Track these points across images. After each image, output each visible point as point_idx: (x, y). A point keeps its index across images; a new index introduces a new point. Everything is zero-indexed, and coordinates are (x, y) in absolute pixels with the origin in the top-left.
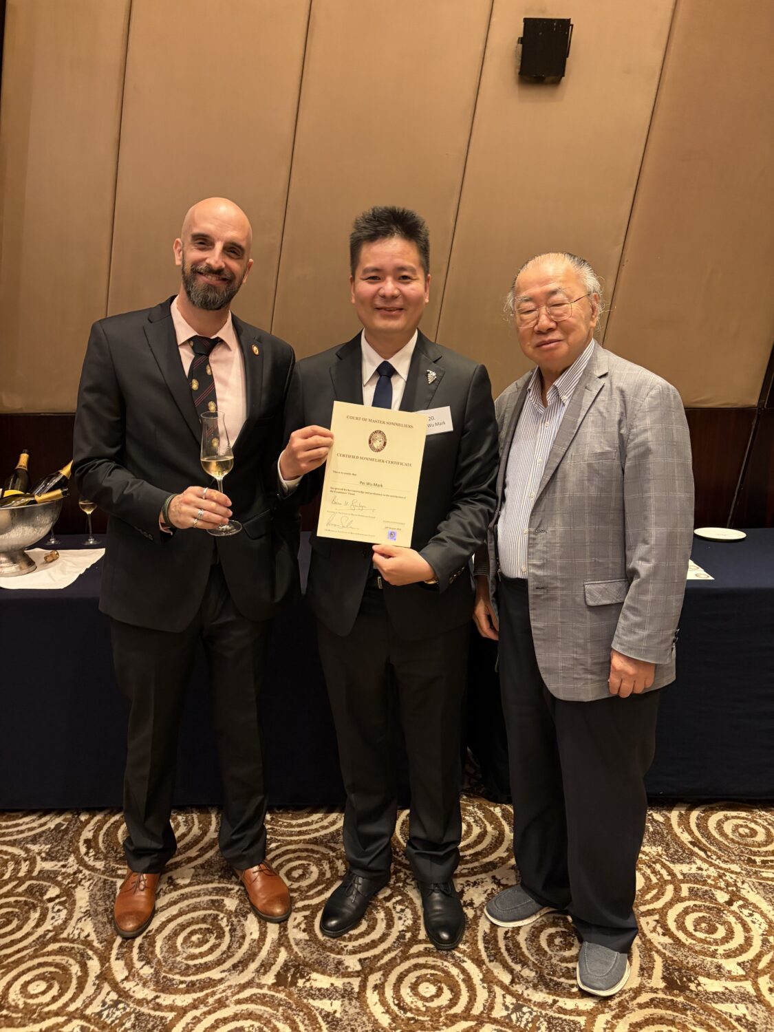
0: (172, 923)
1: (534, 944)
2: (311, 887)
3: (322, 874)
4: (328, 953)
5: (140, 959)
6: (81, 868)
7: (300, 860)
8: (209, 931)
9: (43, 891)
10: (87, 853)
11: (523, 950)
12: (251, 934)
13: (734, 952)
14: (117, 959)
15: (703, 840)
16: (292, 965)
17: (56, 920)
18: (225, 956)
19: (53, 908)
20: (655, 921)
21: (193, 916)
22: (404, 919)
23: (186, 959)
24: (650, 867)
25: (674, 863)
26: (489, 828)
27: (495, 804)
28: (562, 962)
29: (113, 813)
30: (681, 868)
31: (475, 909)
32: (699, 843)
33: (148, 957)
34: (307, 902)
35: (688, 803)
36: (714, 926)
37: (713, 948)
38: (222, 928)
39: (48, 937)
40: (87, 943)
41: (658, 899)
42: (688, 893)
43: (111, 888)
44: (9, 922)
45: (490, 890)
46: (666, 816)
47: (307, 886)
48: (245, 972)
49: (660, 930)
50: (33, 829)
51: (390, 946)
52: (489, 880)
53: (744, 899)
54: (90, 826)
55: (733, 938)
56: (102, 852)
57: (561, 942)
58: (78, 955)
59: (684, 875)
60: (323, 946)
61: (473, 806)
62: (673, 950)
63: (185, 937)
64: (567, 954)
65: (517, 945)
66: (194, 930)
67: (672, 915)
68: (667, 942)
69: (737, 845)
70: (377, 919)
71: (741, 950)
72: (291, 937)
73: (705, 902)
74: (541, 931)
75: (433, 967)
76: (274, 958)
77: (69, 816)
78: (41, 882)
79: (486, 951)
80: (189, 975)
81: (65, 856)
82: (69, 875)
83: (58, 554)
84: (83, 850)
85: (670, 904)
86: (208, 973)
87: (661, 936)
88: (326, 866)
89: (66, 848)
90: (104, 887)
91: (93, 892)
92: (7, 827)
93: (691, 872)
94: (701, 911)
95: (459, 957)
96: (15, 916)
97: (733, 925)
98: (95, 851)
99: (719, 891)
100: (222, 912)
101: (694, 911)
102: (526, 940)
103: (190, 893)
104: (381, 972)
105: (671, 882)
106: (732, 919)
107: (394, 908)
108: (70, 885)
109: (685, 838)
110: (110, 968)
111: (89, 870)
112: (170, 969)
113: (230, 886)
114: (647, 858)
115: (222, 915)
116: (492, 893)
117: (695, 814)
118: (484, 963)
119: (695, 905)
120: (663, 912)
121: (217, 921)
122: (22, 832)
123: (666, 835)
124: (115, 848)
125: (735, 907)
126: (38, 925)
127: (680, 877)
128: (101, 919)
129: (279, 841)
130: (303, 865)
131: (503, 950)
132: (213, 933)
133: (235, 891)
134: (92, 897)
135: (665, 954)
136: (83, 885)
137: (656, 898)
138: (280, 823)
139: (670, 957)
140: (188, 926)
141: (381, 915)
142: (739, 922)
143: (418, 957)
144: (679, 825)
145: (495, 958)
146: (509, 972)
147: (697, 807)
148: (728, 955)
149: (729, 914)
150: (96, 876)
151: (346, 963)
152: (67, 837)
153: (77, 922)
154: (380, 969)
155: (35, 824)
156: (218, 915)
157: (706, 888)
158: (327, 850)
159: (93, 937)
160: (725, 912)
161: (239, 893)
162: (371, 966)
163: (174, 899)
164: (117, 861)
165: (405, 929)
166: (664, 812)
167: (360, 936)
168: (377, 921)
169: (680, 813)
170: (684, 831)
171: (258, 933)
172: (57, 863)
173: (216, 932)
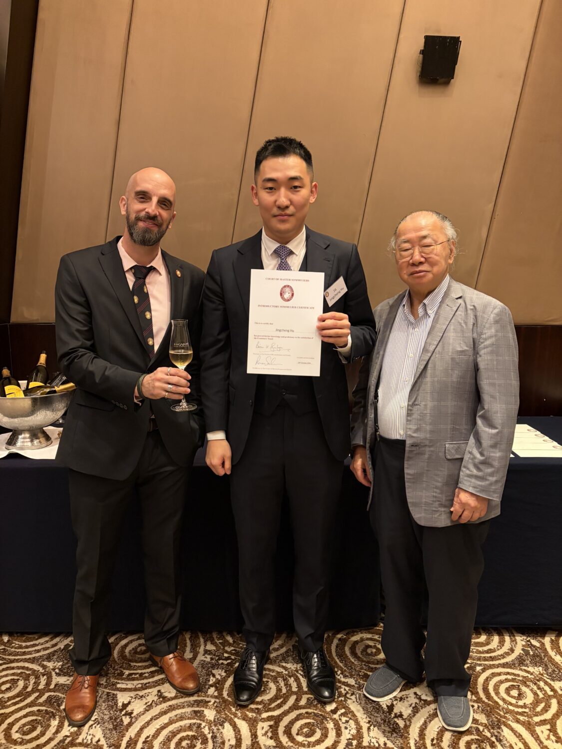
0: (165, 730)
2: (272, 700)
3: (279, 690)
8: (195, 737)
9: (59, 702)
12: (229, 740)
20: (548, 730)
21: (181, 725)
22: (349, 728)
24: (535, 684)
25: (553, 680)
30: (560, 685)
31: (404, 720)
34: (270, 714)
35: (556, 630)
38: (205, 735)
39: (67, 742)
41: (547, 711)
44: (34, 729)
45: (414, 704)
46: (541, 642)
47: (268, 700)
49: (552, 737)
50: (48, 648)
52: (413, 696)
57: (477, 747)
63: (177, 742)
66: (183, 736)
70: (328, 729)
72: (261, 743)
74: (460, 739)
78: (57, 694)
85: (557, 716)
87: (555, 744)
88: (282, 684)
90: (108, 698)
92: (27, 647)
96: (38, 723)
100: (204, 721)
102: (449, 746)
103: (177, 704)
105: (554, 697)
107: (340, 719)
109: (558, 659)
113: (207, 699)
114: (533, 677)
115: (203, 724)
116: (416, 706)
120: (552, 723)
121: (201, 729)
122: (38, 651)
123: (543, 657)
126: (57, 732)
127: (560, 692)
128: (108, 726)
132: (198, 740)
133: (211, 703)
137: (546, 710)
140: (178, 733)
141: (330, 725)
144: (552, 649)
153: (89, 729)
155: (48, 645)
156: (200, 724)
158: (280, 668)
159: (103, 742)
161: (215, 705)
163: (164, 710)
164: (115, 676)
165: (351, 737)
166: (539, 638)
167: (316, 743)
168: (328, 730)
169: (551, 639)
170: (556, 654)
171: (235, 739)
172: (68, 678)
173: (201, 738)
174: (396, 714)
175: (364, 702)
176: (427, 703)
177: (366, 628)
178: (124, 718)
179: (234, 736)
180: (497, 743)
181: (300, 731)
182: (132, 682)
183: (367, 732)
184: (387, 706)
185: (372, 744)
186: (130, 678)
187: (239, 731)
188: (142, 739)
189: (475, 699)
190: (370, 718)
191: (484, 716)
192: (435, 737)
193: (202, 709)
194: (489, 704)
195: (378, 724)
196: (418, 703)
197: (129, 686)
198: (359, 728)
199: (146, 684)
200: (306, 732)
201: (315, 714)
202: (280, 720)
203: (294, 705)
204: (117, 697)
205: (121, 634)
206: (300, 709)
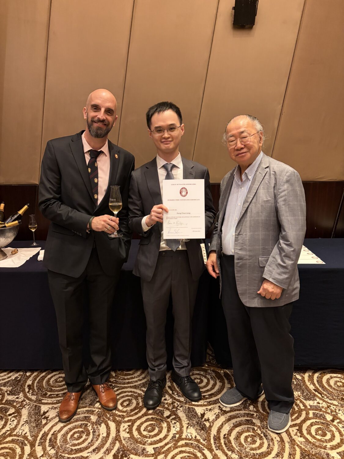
0: (66, 427)
1: (238, 441)
2: (132, 410)
3: (138, 404)
4: (139, 445)
5: (49, 446)
6: (25, 399)
7: (128, 396)
8: (82, 432)
9: (6, 410)
10: (28, 392)
11: (232, 444)
12: (103, 434)
13: (335, 446)
14: (39, 445)
15: (320, 389)
16: (121, 451)
17: (11, 426)
18: (89, 445)
19: (11, 419)
20: (297, 429)
21: (76, 424)
22: (175, 427)
23: (71, 446)
25: (306, 400)
26: (218, 382)
27: (220, 369)
28: (251, 450)
29: (42, 372)
30: (309, 403)
31: (210, 422)
32: (318, 390)
33: (53, 445)
34: (130, 418)
35: (313, 369)
36: (325, 432)
37: (325, 444)
38: (89, 431)
39: (7, 434)
40: (25, 437)
41: (298, 418)
42: (313, 415)
43: (38, 409)
45: (218, 413)
46: (302, 376)
47: (130, 410)
48: (99, 453)
49: (299, 434)
50: (5, 379)
51: (168, 441)
52: (218, 408)
53: (339, 419)
54: (31, 379)
55: (334, 439)
56: (36, 391)
57: (251, 440)
58: (21, 443)
59: (311, 406)
60: (136, 441)
61: (210, 370)
62: (305, 444)
63: (71, 435)
64: (254, 446)
65: (230, 442)
66: (76, 431)
67: (305, 426)
68: (302, 441)
69: (336, 391)
71: (339, 446)
72: (121, 436)
73: (321, 420)
74: (242, 435)
75: (189, 452)
76: (113, 446)
77: (22, 373)
78: (6, 406)
79: (215, 445)
80: (72, 454)
81: (18, 393)
82: (20, 402)
83: (17, 250)
84: (27, 390)
85: (304, 421)
86: (81, 453)
87: (299, 437)
88: (140, 400)
89: (19, 389)
90: (35, 408)
91: (30, 411)
93: (314, 405)
94: (319, 425)
95: (202, 448)
97: (335, 432)
98: (32, 391)
99: (327, 414)
100: (89, 422)
101: (315, 425)
102: (234, 439)
104: (164, 455)
105: (304, 410)
106: (334, 429)
107: (171, 422)
108: (19, 408)
109: (312, 387)
110: (35, 450)
111: (29, 400)
112: (63, 451)
113: (94, 409)
115: (89, 424)
116: (218, 414)
117: (316, 375)
118: (213, 451)
119: (316, 422)
120: (300, 426)
121: (87, 427)
123: (302, 386)
124: (42, 389)
125: (335, 423)
127: (309, 407)
128: (33, 425)
129: (118, 387)
130: (129, 399)
131: (223, 444)
132: (85, 433)
133: (96, 412)
134: (29, 413)
135: (301, 447)
136: (25, 408)
137: (297, 418)
138: (119, 378)
139: (303, 449)
140: (73, 430)
141: (165, 425)
142: (338, 431)
143: (182, 447)
144: (309, 381)
145: (219, 448)
146: (225, 455)
147: (317, 372)
148: (332, 448)
149: (332, 427)
150: (32, 403)
151: (147, 450)
152: (20, 384)
153: (21, 426)
154: (163, 453)
155: (5, 377)
156: (87, 424)
157: (321, 413)
158: (140, 391)
159: (28, 434)
160: (331, 425)
161: (98, 413)
162: (159, 451)
164: (42, 396)
165: (176, 433)
166: (302, 374)
167: (154, 436)
168: (163, 428)
169: (309, 374)
170: (311, 384)
171: (106, 433)
172: (14, 396)
173: (86, 432)
174: (205, 419)
175: (187, 411)
176: (225, 412)
177: (197, 367)
178: (43, 420)
179: (106, 431)
180: (264, 437)
181: (146, 429)
182: (51, 399)
183: (186, 429)
184: (201, 414)
185: (188, 437)
186: (50, 397)
187: (110, 428)
188: (51, 432)
189: (256, 410)
190: (189, 421)
191: (259, 421)
192: (227, 433)
193: (90, 415)
194: (263, 414)
195: (193, 425)
196: (220, 412)
197: (49, 402)
198: (181, 427)
199: (59, 400)
200: (149, 429)
201: (157, 419)
202: (135, 422)
203: (145, 413)
204: (41, 408)
205: (49, 371)
206: (149, 415)
